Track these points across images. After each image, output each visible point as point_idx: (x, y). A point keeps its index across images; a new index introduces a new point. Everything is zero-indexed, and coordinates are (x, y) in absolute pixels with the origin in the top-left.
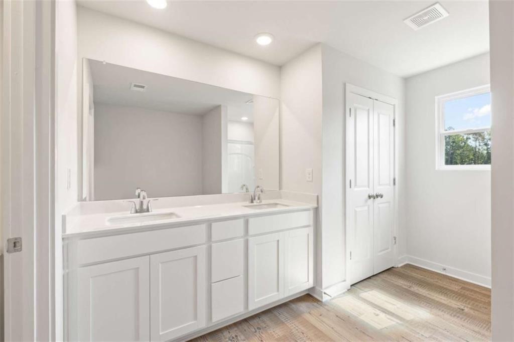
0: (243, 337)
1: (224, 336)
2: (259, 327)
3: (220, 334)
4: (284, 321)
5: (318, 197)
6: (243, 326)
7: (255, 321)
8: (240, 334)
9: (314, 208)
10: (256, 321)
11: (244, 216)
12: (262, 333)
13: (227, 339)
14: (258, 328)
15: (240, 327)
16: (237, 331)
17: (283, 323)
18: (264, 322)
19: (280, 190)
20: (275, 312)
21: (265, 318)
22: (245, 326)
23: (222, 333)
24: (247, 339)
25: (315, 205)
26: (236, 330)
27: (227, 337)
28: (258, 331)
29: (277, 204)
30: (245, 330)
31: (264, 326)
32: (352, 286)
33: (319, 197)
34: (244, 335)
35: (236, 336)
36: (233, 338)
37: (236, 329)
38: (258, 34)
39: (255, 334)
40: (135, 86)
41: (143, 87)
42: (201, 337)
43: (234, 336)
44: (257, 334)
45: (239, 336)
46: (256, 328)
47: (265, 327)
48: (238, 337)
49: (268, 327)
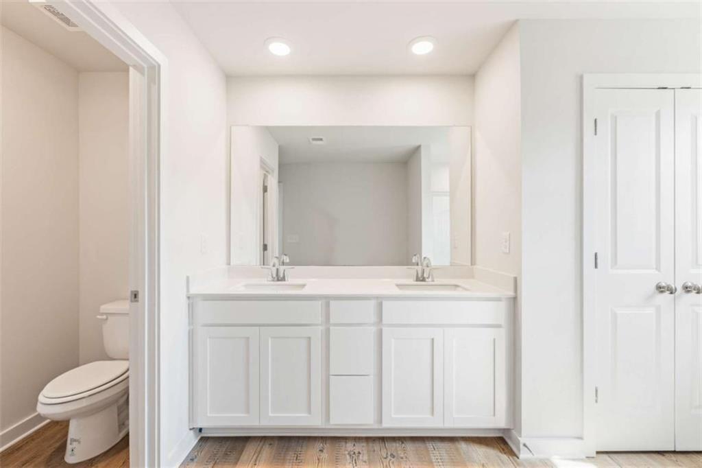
0: (366, 458)
1: (346, 447)
2: (394, 454)
3: (343, 444)
4: (434, 461)
5: (516, 280)
6: (374, 445)
7: (394, 444)
8: (365, 452)
9: (510, 298)
10: (397, 445)
11: (377, 298)
12: (393, 463)
13: (347, 452)
14: (392, 455)
15: (371, 444)
16: (364, 449)
17: (431, 462)
18: (404, 450)
19: (472, 265)
20: (430, 445)
21: (409, 446)
22: (377, 446)
23: (346, 443)
24: (369, 463)
25: (511, 294)
26: (363, 446)
27: (349, 450)
28: (389, 457)
29: (457, 286)
30: (374, 451)
31: (402, 456)
32: (598, 453)
33: (518, 279)
34: (369, 456)
35: (359, 453)
36: (354, 453)
37: (364, 444)
38: (413, 41)
39: (384, 460)
40: (314, 139)
41: (321, 140)
42: (322, 438)
43: (356, 452)
44: (386, 462)
45: (363, 454)
46: (389, 454)
47: (402, 458)
48: (361, 456)
49: (405, 459)
